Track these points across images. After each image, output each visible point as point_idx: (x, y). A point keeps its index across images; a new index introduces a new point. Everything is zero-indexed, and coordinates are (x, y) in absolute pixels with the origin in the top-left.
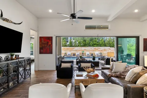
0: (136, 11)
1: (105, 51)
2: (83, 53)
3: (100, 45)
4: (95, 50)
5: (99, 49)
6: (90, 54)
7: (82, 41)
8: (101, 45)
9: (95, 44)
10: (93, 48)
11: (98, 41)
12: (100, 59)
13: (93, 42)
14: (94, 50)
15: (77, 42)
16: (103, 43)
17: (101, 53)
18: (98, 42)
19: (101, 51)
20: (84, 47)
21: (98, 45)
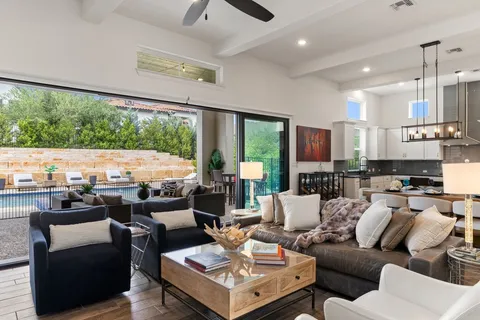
0: (302, 43)
1: (140, 164)
2: (50, 177)
3: (121, 143)
4: (104, 162)
5: (119, 160)
6: (85, 176)
7: (41, 120)
8: (125, 142)
9: (101, 139)
10: (92, 154)
11: (112, 126)
12: (162, 193)
13: (92, 130)
14: (98, 160)
15: (16, 128)
16: (134, 136)
17: (129, 173)
18: (113, 132)
19: (126, 164)
20: (53, 150)
21: (114, 141)
